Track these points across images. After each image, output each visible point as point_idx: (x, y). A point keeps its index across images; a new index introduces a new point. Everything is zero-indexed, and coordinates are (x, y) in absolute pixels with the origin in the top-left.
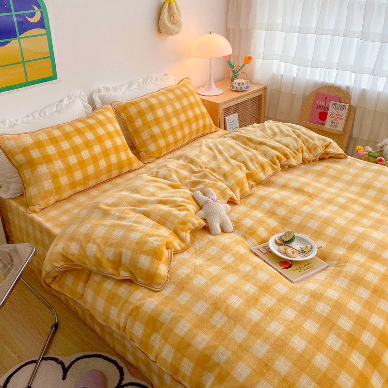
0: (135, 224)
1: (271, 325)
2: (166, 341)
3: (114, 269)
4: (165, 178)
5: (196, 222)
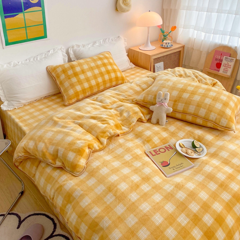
0: (71, 131)
1: (143, 205)
3: (53, 160)
4: (101, 102)
5: (112, 132)
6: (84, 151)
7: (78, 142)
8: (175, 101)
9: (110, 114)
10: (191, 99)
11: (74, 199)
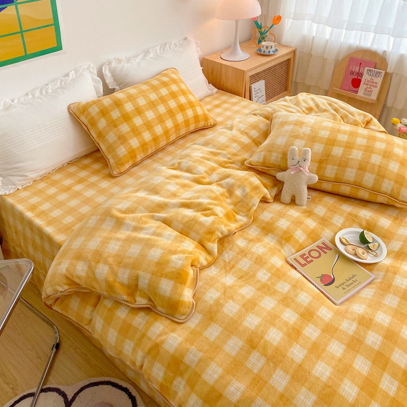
0: (154, 237)
1: (317, 367)
2: (192, 390)
3: (129, 295)
4: (188, 170)
5: (225, 230)
6: (187, 274)
7: (174, 257)
8: (321, 162)
9: (213, 195)
10: (348, 156)
11: (188, 367)
